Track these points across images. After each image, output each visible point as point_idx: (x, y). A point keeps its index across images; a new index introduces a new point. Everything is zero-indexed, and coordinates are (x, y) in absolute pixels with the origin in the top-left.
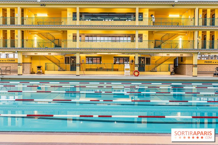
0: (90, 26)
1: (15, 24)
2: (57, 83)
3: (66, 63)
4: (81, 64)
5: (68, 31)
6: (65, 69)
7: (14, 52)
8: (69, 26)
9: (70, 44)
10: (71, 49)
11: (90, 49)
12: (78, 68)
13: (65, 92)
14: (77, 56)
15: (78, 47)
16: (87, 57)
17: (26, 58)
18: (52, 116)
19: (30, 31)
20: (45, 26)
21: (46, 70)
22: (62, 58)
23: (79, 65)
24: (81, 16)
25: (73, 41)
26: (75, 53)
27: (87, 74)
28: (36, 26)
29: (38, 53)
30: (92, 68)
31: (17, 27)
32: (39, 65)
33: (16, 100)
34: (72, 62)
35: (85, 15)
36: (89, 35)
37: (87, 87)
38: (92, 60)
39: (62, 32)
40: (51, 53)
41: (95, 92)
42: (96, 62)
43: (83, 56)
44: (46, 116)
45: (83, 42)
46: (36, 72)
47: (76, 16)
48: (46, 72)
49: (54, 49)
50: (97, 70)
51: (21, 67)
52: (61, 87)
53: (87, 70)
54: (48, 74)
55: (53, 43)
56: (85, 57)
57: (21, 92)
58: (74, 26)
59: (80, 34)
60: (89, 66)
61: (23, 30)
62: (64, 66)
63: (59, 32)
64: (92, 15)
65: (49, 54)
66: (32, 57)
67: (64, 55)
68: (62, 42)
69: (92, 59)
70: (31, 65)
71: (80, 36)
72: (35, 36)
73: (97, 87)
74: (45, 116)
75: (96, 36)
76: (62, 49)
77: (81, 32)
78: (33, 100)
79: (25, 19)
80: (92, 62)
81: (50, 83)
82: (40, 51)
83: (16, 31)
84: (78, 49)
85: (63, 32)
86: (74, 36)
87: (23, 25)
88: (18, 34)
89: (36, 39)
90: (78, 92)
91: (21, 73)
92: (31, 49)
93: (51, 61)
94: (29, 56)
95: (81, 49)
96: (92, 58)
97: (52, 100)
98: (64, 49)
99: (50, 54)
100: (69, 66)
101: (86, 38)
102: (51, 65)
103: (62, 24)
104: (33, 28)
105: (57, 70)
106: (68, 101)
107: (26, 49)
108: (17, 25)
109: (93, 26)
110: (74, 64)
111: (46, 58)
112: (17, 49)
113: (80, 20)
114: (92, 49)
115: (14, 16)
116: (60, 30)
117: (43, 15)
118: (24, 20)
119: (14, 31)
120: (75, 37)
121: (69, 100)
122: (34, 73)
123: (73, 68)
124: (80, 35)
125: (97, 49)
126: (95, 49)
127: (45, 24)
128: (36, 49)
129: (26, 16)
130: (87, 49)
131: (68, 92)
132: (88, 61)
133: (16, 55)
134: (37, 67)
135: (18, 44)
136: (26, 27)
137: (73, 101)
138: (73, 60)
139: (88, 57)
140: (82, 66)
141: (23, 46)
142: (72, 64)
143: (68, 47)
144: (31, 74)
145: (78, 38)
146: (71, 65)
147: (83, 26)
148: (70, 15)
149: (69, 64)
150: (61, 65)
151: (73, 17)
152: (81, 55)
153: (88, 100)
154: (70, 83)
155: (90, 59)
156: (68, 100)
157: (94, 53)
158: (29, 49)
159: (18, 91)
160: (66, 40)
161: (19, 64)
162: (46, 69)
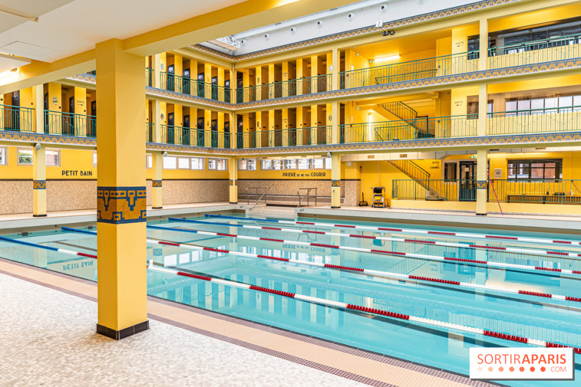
0: (523, 67)
1: (328, 90)
2: (422, 234)
3: (446, 179)
4: (493, 181)
5: (454, 91)
6: (443, 196)
7: (324, 155)
8: (456, 76)
9: (460, 126)
10: (461, 140)
11: (522, 137)
12: (481, 193)
13: (442, 258)
14: (481, 159)
15: (481, 133)
16: (510, 161)
17: (350, 168)
18: (407, 318)
19: (357, 103)
20: (393, 85)
21: (393, 197)
22: (435, 165)
23: (485, 185)
24: (492, 43)
25: (469, 117)
26: (475, 150)
27: (509, 212)
28: (371, 87)
29: (375, 155)
30: (528, 193)
31: (330, 97)
32: (378, 186)
33: (326, 266)
34: (464, 176)
35: (506, 39)
36: (519, 96)
37: (508, 249)
38: (528, 170)
39: (437, 97)
40: (408, 154)
41: (537, 268)
42: (541, 176)
43: (500, 158)
44: (391, 315)
45: (499, 118)
46: (371, 203)
47: (477, 48)
48: (394, 202)
49: (416, 143)
50: (544, 200)
51: (338, 189)
52: (432, 243)
53: (510, 199)
54: (399, 208)
55: (412, 128)
56: (506, 162)
57: (337, 247)
58: (470, 74)
59: (489, 95)
60: (517, 188)
61: (343, 102)
62: (440, 186)
63: (429, 96)
64: (528, 35)
65: (401, 156)
66: (362, 166)
67: (442, 158)
68: (436, 122)
69: (530, 168)
70: (359, 185)
71: (490, 102)
72: (370, 114)
73: (544, 253)
74: (388, 314)
75: (542, 95)
76: (435, 142)
77: (493, 89)
78: (362, 270)
79: (348, 76)
80: (527, 176)
81: (404, 230)
82: (382, 149)
83: (328, 105)
84: (483, 139)
85: (439, 97)
86: (470, 104)
87: (342, 92)
88: (333, 111)
89: (371, 120)
90: (480, 262)
91: (338, 204)
92: (360, 145)
93: (407, 174)
94: (356, 164)
95: (490, 139)
96: (527, 165)
97: (407, 276)
98: (441, 141)
99: (405, 156)
100: (455, 187)
101: (510, 106)
102: (408, 185)
103: (437, 75)
104: (366, 93)
105: (421, 199)
106: (451, 285)
107: (349, 145)
108: (331, 93)
109: (531, 66)
110: (471, 182)
111: (393, 166)
112: (330, 146)
113: (490, 54)
114: (529, 137)
115: (325, 72)
116: (431, 92)
117: (389, 58)
118: (346, 78)
119: (325, 106)
120: (473, 107)
121: (454, 283)
122: (367, 205)
123: (468, 193)
124: (491, 99)
125: (546, 136)
126: (538, 136)
127: (394, 81)
128: (370, 144)
129: (350, 67)
130: (513, 137)
131: (450, 261)
132: (516, 172)
133: (328, 160)
134: (372, 191)
135: (333, 136)
136: (350, 95)
137: (463, 285)
138: (467, 169)
139: (514, 163)
140: (495, 187)
141: (342, 140)
142: (463, 182)
143: (452, 134)
144: (360, 205)
145: (484, 108)
146: (461, 185)
147: (499, 70)
148: (459, 45)
149: (455, 183)
150: (433, 185)
151: (470, 49)
152: (493, 156)
153: (513, 289)
154: (457, 234)
155: (521, 165)
156: (451, 283)
157: (533, 149)
158: (355, 145)
159: (332, 245)
160: (449, 117)
161: (335, 183)
162: (395, 194)
